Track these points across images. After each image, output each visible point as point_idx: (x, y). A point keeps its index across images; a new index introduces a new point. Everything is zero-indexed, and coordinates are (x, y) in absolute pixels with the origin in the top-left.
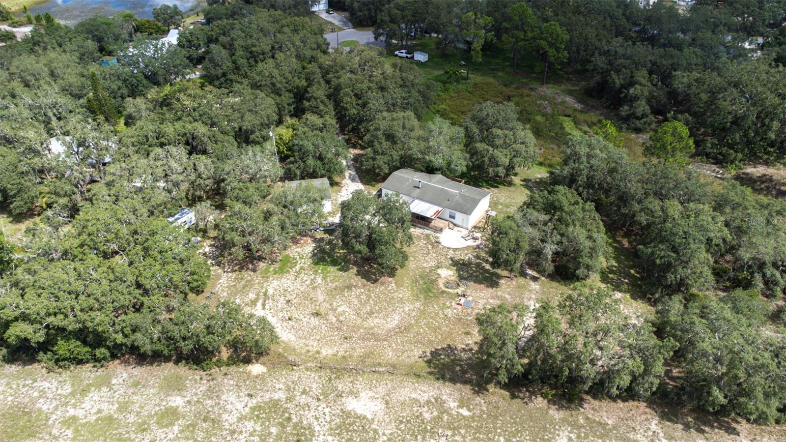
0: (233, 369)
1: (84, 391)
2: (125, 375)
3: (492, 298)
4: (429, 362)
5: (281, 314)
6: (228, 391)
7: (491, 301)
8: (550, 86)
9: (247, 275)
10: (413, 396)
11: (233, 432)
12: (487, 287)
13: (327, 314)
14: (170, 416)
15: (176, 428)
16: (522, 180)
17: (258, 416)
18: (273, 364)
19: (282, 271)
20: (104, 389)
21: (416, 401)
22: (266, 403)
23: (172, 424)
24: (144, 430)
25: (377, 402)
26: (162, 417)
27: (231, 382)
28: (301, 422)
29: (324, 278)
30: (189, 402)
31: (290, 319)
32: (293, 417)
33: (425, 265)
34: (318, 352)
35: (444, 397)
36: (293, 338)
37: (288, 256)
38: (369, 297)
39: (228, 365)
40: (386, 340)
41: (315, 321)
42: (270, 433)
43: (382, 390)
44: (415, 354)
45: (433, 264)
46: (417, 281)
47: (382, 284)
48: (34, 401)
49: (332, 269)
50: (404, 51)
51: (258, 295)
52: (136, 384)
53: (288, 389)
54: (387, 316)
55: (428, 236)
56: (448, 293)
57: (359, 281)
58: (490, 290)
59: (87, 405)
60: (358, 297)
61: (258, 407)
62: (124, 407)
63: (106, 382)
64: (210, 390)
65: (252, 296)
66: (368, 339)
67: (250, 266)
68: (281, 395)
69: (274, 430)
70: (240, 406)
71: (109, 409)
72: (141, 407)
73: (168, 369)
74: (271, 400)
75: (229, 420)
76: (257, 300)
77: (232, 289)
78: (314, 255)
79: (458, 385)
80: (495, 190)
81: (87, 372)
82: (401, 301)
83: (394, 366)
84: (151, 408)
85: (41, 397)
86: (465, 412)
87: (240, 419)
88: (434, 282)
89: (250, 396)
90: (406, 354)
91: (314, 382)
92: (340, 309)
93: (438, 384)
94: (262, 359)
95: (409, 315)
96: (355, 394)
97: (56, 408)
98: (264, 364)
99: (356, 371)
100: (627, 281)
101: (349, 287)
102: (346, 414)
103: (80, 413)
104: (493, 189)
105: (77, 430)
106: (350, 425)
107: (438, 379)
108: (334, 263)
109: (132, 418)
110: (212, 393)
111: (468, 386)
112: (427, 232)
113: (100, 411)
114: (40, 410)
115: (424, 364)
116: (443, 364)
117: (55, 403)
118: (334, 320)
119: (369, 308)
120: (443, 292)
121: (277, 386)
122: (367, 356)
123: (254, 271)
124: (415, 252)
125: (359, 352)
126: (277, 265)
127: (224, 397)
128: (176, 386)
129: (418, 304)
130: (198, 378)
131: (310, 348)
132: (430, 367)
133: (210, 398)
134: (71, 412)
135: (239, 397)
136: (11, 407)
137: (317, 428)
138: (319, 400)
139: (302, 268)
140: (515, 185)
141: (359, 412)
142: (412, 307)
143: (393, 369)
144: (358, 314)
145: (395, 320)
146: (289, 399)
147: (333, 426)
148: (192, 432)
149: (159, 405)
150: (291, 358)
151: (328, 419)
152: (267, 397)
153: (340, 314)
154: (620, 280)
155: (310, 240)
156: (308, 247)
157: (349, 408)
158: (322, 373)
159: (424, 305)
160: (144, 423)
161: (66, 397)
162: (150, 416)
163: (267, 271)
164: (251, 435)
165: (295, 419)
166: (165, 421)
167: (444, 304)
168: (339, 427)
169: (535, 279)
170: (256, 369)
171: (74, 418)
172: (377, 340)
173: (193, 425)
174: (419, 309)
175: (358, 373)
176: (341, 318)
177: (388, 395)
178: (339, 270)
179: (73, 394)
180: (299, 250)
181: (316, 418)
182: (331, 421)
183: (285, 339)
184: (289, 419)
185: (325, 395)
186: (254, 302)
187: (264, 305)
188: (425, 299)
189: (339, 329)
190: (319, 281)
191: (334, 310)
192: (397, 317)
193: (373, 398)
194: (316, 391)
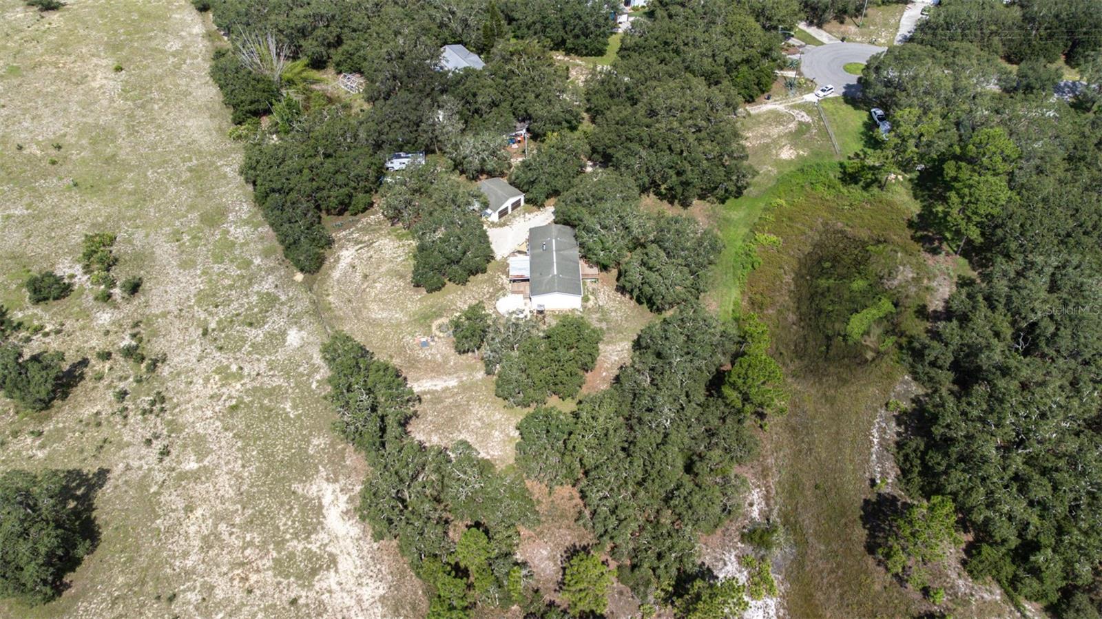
0: (293, 267)
1: (247, 223)
2: (264, 230)
3: (442, 356)
5: (356, 261)
6: (276, 276)
7: (438, 356)
8: (962, 261)
9: (387, 224)
10: (313, 355)
11: (246, 295)
13: (368, 281)
14: (248, 265)
15: (239, 272)
17: (263, 298)
18: (306, 281)
19: (400, 237)
20: (252, 229)
21: (312, 358)
22: (274, 296)
23: (241, 269)
24: (232, 261)
25: (300, 342)
26: (244, 262)
27: (283, 273)
28: (267, 317)
29: (404, 260)
30: (259, 266)
31: (354, 267)
32: (270, 312)
34: (328, 295)
35: (320, 371)
36: (335, 278)
38: (398, 291)
39: (295, 264)
40: (358, 320)
41: (358, 279)
42: (253, 309)
43: (311, 339)
46: (433, 307)
47: (416, 291)
48: (232, 211)
50: (879, 113)
51: (369, 240)
52: (261, 238)
53: (290, 299)
54: (383, 309)
55: (502, 289)
56: (430, 329)
58: (452, 351)
59: (238, 231)
60: (394, 286)
61: (269, 294)
62: (243, 244)
63: (257, 226)
64: (272, 268)
65: (366, 238)
66: (354, 312)
67: (396, 220)
68: (283, 298)
69: (256, 310)
70: (266, 286)
71: (240, 240)
72: (247, 251)
74: (278, 296)
75: (256, 288)
76: (364, 242)
77: (368, 226)
82: (404, 309)
84: (247, 254)
85: (236, 211)
86: (314, 386)
87: (257, 292)
88: (439, 316)
89: (276, 286)
91: (302, 305)
92: (377, 284)
94: (307, 274)
95: (390, 320)
96: (301, 329)
97: (231, 222)
98: (304, 277)
101: (401, 277)
102: (284, 333)
103: (232, 232)
105: (221, 239)
106: (276, 339)
109: (237, 252)
110: (270, 271)
112: (509, 286)
113: (237, 238)
114: (228, 217)
117: (234, 219)
118: (365, 287)
119: (386, 297)
120: (430, 326)
121: (290, 293)
122: (338, 318)
123: (392, 225)
124: (471, 290)
125: (340, 313)
126: (404, 231)
127: (270, 277)
128: (267, 253)
129: (405, 319)
130: (278, 258)
131: (330, 290)
133: (266, 272)
134: (232, 228)
135: (273, 282)
136: (224, 207)
137: (266, 327)
138: (288, 316)
139: (409, 245)
140: (659, 314)
141: (288, 338)
142: (401, 317)
144: (376, 295)
145: (382, 315)
146: (283, 304)
147: (271, 332)
148: (239, 280)
149: (251, 256)
150: (315, 287)
151: (276, 327)
152: (280, 293)
153: (371, 287)
157: (289, 332)
158: (310, 306)
160: (237, 258)
161: (240, 220)
162: (242, 258)
163: (396, 230)
164: (248, 303)
165: (268, 314)
166: (242, 265)
167: (415, 332)
168: (272, 335)
169: (490, 373)
170: (299, 277)
171: (228, 232)
172: (356, 316)
173: (244, 277)
174: (401, 322)
175: (320, 321)
176: (368, 290)
177: (308, 344)
179: (244, 220)
181: (273, 322)
182: (275, 329)
183: (333, 275)
184: (267, 311)
185: (294, 316)
186: (361, 242)
187: (361, 248)
188: (415, 320)
189: (357, 293)
190: (399, 260)
191: (374, 282)
192: (385, 315)
193: (303, 338)
194: (294, 312)
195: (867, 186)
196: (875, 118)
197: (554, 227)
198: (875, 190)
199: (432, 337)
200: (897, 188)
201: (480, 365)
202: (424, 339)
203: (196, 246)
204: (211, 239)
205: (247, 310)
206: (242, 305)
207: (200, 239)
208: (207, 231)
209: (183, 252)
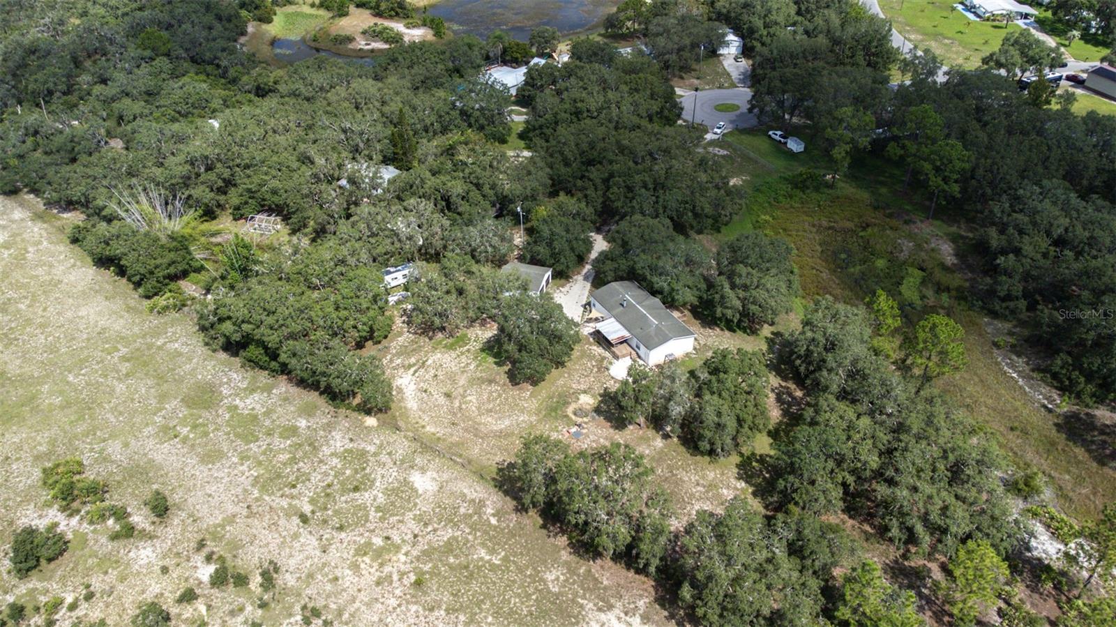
0: (355, 414)
1: (253, 391)
2: (284, 389)
3: (606, 438)
4: (500, 470)
5: (422, 384)
6: (340, 430)
7: (602, 440)
8: (938, 223)
9: (423, 340)
10: (465, 491)
11: (321, 461)
12: (612, 427)
13: (455, 398)
14: (294, 431)
15: (288, 442)
17: (345, 457)
18: (384, 422)
19: (451, 347)
20: (265, 394)
21: (465, 495)
22: (357, 450)
23: (288, 438)
24: (270, 434)
25: (434, 484)
26: (286, 430)
27: (347, 425)
28: (370, 474)
29: (477, 366)
30: (309, 427)
31: (425, 391)
32: (368, 468)
33: (574, 386)
34: (423, 427)
35: (488, 503)
36: (415, 407)
37: (466, 335)
38: (500, 395)
39: (354, 410)
40: (482, 438)
41: (442, 400)
42: (344, 473)
43: (445, 476)
44: (495, 459)
45: (583, 387)
46: (552, 398)
47: (520, 389)
48: (221, 384)
49: (491, 360)
50: (779, 133)
51: (418, 361)
52: (286, 399)
53: (381, 446)
54: (500, 418)
55: (604, 358)
56: (570, 419)
57: (503, 378)
58: (611, 431)
59: (248, 401)
60: (491, 393)
61: (350, 451)
62: (268, 413)
63: (268, 389)
64: (329, 424)
65: (413, 360)
66: (469, 432)
67: (431, 334)
68: (372, 449)
69: (348, 472)
70: (339, 444)
71: (260, 410)
72: (278, 418)
73: (313, 397)
74: (363, 449)
75: (325, 451)
76: (414, 365)
77: (403, 349)
78: (489, 341)
79: (508, 498)
81: (263, 377)
82: (522, 411)
83: (470, 462)
84: (283, 422)
85: (227, 383)
86: (494, 521)
87: (332, 454)
88: (567, 404)
89: (351, 440)
90: (488, 456)
91: (401, 446)
92: (469, 398)
93: (493, 490)
94: (379, 415)
95: (518, 425)
96: (423, 470)
97: (230, 395)
98: (378, 420)
99: (439, 454)
101: (490, 382)
102: (406, 482)
103: (241, 405)
105: (232, 416)
106: (402, 492)
107: (496, 486)
108: (496, 355)
109: (267, 423)
110: (329, 427)
111: (515, 503)
112: (607, 354)
113: (253, 409)
114: (221, 392)
115: (496, 470)
116: (510, 477)
117: (232, 391)
118: (458, 404)
119: (491, 406)
120: (567, 416)
121: (375, 441)
122: (457, 444)
123: (431, 339)
124: (575, 370)
125: (455, 439)
126: (451, 340)
127: (333, 433)
128: (308, 412)
129: (534, 418)
130: (327, 411)
131: (420, 421)
132: (497, 474)
133: (324, 430)
134: (237, 402)
135: (343, 437)
136: (207, 383)
137: (378, 484)
138: (395, 463)
139: (468, 351)
141: (416, 485)
142: (527, 418)
143: (467, 464)
144: (479, 408)
145: (504, 424)
146: (375, 454)
147: (390, 488)
148: (297, 449)
149: (289, 421)
150: (401, 424)
151: (390, 480)
152: (363, 445)
153: (466, 403)
155: (496, 326)
156: (489, 332)
157: (411, 479)
158: (413, 445)
159: (539, 421)
160: (273, 429)
161: (240, 389)
162: (279, 426)
163: (440, 342)
164: (331, 469)
165: (368, 471)
166: (286, 434)
167: (556, 427)
168: (393, 490)
169: (666, 436)
170: (371, 421)
171: (236, 407)
172: (475, 436)
173: (300, 445)
174: (531, 422)
175: (439, 455)
176: (464, 406)
177: (447, 482)
178: (496, 363)
179: (245, 389)
180: (480, 333)
181: (383, 477)
182: (392, 483)
183: (409, 406)
184: (364, 469)
185: (402, 462)
186: (410, 366)
187: (415, 372)
188: (545, 416)
189: (455, 414)
190: (472, 367)
191: (464, 396)
192: (507, 422)
193: (434, 479)
194: (398, 456)
195: (817, 189)
196: (778, 138)
197: (615, 285)
198: (826, 190)
199: (579, 426)
200: (841, 184)
201: (651, 433)
202: (574, 429)
203: (206, 434)
204: (219, 420)
205: (335, 476)
206: (326, 474)
207: (204, 425)
208: (205, 414)
209: (193, 445)
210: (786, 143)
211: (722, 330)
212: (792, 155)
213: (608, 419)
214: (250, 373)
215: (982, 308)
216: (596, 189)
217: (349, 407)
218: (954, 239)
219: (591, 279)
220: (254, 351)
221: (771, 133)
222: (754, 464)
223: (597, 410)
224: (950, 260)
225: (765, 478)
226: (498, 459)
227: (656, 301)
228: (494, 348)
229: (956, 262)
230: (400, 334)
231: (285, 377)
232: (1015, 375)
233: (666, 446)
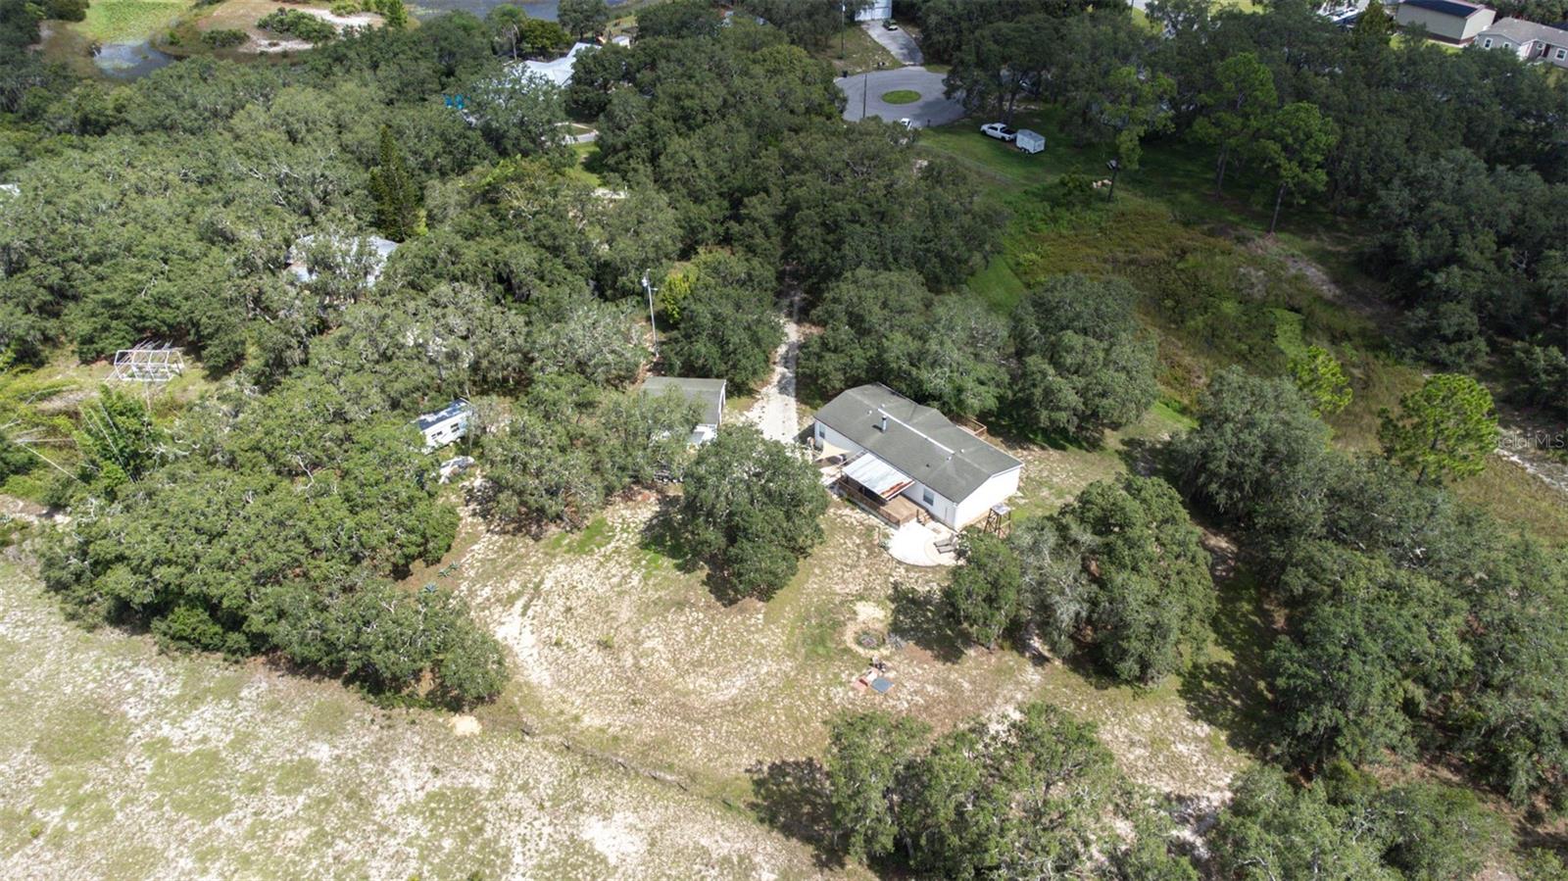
0: (429, 714)
1: (196, 700)
2: (264, 686)
3: (936, 683)
4: (759, 784)
5: (546, 631)
6: (406, 753)
7: (930, 688)
8: (1283, 236)
9: (523, 543)
10: (703, 842)
11: (383, 830)
12: (937, 657)
13: (621, 649)
14: (304, 773)
15: (301, 799)
16: (1123, 442)
17: (432, 812)
18: (494, 722)
19: (581, 549)
20: (226, 703)
21: (706, 851)
22: (455, 791)
23: (298, 791)
24: (254, 790)
25: (635, 838)
26: (290, 773)
27: (417, 739)
28: (496, 841)
29: (645, 578)
30: (338, 758)
31: (558, 644)
32: (488, 828)
33: (837, 588)
34: (576, 719)
35: (757, 859)
36: (547, 682)
37: (602, 522)
38: (707, 630)
39: (424, 707)
40: (701, 722)
41: (597, 657)
42: (440, 848)
43: (654, 817)
44: (743, 761)
45: (853, 588)
46: (807, 618)
47: (742, 611)
48: (122, 697)
49: (667, 562)
50: (999, 126)
51: (524, 586)
52: (274, 706)
53: (501, 775)
54: (723, 676)
55: (870, 529)
56: (854, 655)
57: (703, 595)
58: (939, 665)
59: (190, 724)
60: (688, 627)
61: (439, 796)
62: (240, 743)
63: (232, 691)
64: (379, 745)
65: (514, 586)
66: (672, 715)
67: (534, 528)
68: (484, 783)
69: (448, 844)
70: (411, 785)
71: (220, 739)
72: (266, 749)
73: (331, 692)
74: (466, 787)
75: (387, 804)
76: (519, 594)
77: (488, 565)
78: (650, 528)
79: (794, 841)
80: (1054, 454)
81: (213, 668)
82: (761, 652)
83: (693, 777)
84: (279, 756)
85: (133, 693)
87: (403, 810)
88: (838, 626)
89: (436, 771)
90: (725, 759)
91: (546, 769)
92: (648, 644)
93: (758, 830)
94: (480, 709)
95: (762, 684)
96: (605, 812)
97: (147, 718)
98: (480, 719)
99: (626, 770)
100: (1237, 702)
101: (680, 605)
102: (576, 845)
103: (176, 735)
104: (1052, 451)
105: (160, 765)
106: (574, 867)
107: (762, 821)
108: (675, 552)
109: (244, 764)
110: (381, 752)
111: (810, 849)
112: (874, 520)
113: (205, 740)
114: (124, 715)
115: (750, 787)
116: (783, 795)
117: (149, 709)
118: (630, 661)
119: (698, 653)
120: (847, 650)
121: (486, 765)
122: (655, 745)
123: (537, 538)
124: (829, 558)
125: (648, 733)
126: (577, 536)
127: (394, 763)
128: (328, 724)
129: (788, 665)
130: (368, 718)
131: (566, 707)
132: (757, 793)
133: (373, 760)
134: (166, 730)
135: (418, 768)
136: (86, 702)
137: (518, 859)
138: (542, 807)
139: (617, 551)
140: (1103, 449)
141: (599, 847)
142: (775, 667)
143: (690, 782)
144: (675, 662)
145: (733, 687)
146: (494, 794)
147: (546, 863)
148: (323, 813)
149: (292, 752)
150: (529, 719)
151: (542, 846)
152: (463, 778)
153: (645, 654)
154: (1224, 697)
155: (653, 497)
156: (645, 510)
157: (586, 836)
158: (567, 761)
159: (801, 669)
160: (259, 777)
161: (168, 702)
162: (272, 768)
163: (557, 543)
164: (409, 843)
165: (489, 833)
166: (291, 783)
167: (836, 676)
168: (554, 866)
169: (1039, 660)
170: (466, 724)
171: (165, 742)
172: (686, 719)
173: (328, 802)
174: (787, 675)
175: (626, 774)
176: (643, 663)
177: (661, 829)
178: (679, 567)
179: (179, 700)
180: (627, 513)
181: (524, 841)
182: (547, 851)
183: (534, 679)
184: (480, 830)
185: (556, 801)
186: (512, 599)
187: (526, 607)
188: (807, 657)
189: (630, 682)
190: (635, 581)
191: (638, 643)
192: (740, 682)
193: (633, 827)
194: (544, 790)
195: (1087, 204)
196: (998, 134)
197: (852, 394)
198: (1100, 205)
199: (880, 666)
200: (1119, 194)
201: (1011, 658)
202: (872, 676)
203: (106, 816)
204: (131, 779)
205: (423, 858)
206: (399, 857)
207: (97, 797)
210: (1014, 141)
211: (1043, 448)
212: (1025, 157)
213: (925, 642)
214: (183, 663)
215: (1417, 359)
216: (767, 236)
217: (411, 701)
218: (1321, 258)
219: (791, 389)
220: (184, 618)
221: (985, 127)
222: (1206, 684)
223: (896, 629)
224: (1328, 290)
225: (1235, 708)
226: (747, 760)
227: (933, 413)
228: (662, 537)
229: (1338, 292)
230: (474, 538)
231: (262, 659)
232: (1515, 458)
233: (1045, 676)
